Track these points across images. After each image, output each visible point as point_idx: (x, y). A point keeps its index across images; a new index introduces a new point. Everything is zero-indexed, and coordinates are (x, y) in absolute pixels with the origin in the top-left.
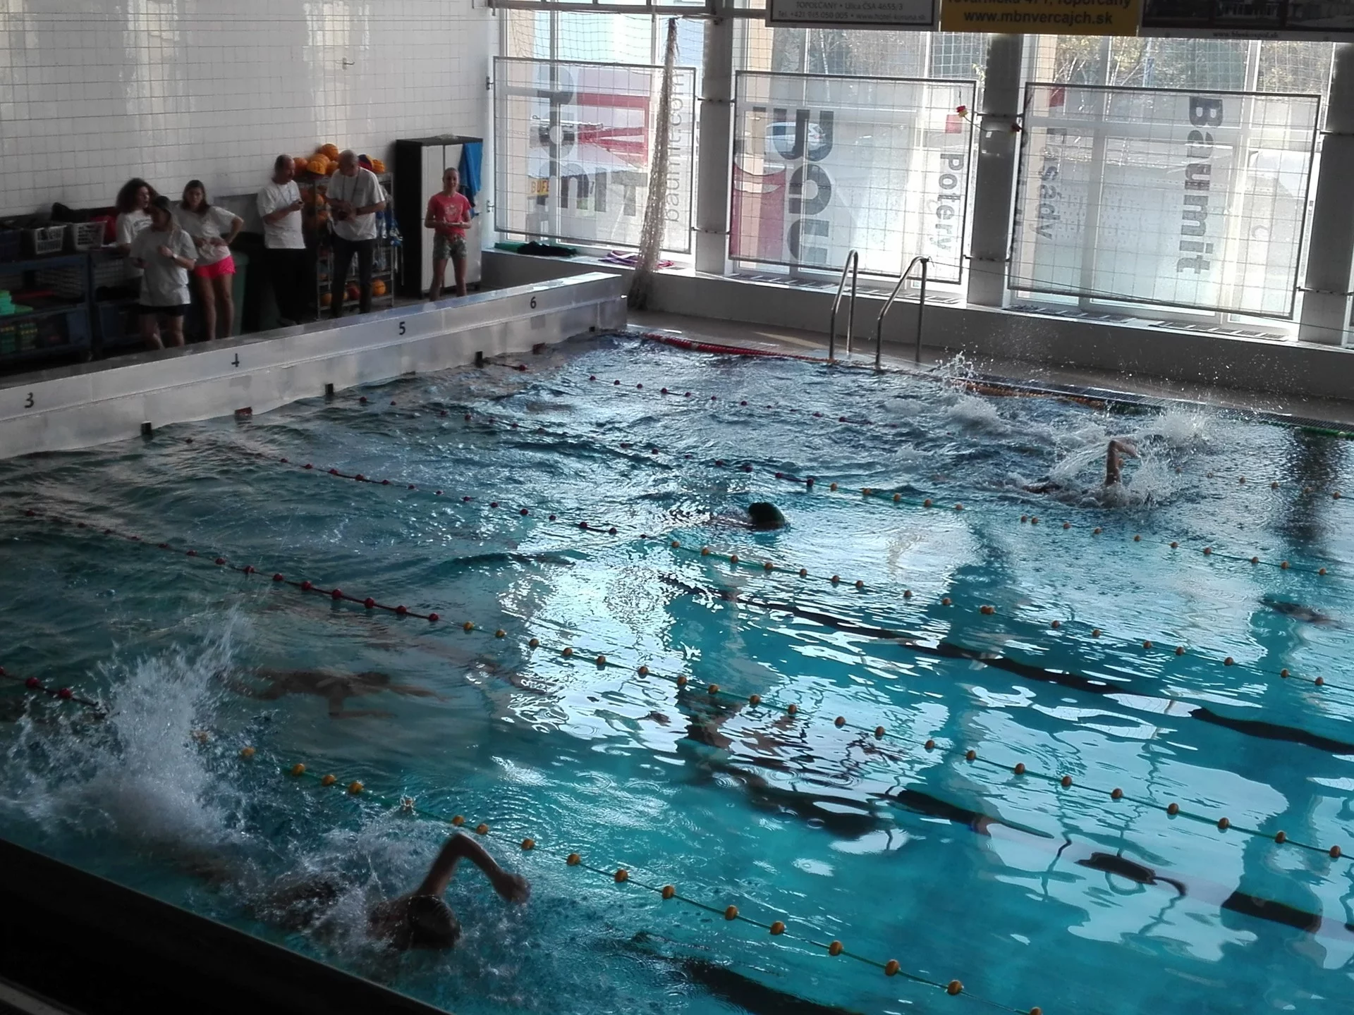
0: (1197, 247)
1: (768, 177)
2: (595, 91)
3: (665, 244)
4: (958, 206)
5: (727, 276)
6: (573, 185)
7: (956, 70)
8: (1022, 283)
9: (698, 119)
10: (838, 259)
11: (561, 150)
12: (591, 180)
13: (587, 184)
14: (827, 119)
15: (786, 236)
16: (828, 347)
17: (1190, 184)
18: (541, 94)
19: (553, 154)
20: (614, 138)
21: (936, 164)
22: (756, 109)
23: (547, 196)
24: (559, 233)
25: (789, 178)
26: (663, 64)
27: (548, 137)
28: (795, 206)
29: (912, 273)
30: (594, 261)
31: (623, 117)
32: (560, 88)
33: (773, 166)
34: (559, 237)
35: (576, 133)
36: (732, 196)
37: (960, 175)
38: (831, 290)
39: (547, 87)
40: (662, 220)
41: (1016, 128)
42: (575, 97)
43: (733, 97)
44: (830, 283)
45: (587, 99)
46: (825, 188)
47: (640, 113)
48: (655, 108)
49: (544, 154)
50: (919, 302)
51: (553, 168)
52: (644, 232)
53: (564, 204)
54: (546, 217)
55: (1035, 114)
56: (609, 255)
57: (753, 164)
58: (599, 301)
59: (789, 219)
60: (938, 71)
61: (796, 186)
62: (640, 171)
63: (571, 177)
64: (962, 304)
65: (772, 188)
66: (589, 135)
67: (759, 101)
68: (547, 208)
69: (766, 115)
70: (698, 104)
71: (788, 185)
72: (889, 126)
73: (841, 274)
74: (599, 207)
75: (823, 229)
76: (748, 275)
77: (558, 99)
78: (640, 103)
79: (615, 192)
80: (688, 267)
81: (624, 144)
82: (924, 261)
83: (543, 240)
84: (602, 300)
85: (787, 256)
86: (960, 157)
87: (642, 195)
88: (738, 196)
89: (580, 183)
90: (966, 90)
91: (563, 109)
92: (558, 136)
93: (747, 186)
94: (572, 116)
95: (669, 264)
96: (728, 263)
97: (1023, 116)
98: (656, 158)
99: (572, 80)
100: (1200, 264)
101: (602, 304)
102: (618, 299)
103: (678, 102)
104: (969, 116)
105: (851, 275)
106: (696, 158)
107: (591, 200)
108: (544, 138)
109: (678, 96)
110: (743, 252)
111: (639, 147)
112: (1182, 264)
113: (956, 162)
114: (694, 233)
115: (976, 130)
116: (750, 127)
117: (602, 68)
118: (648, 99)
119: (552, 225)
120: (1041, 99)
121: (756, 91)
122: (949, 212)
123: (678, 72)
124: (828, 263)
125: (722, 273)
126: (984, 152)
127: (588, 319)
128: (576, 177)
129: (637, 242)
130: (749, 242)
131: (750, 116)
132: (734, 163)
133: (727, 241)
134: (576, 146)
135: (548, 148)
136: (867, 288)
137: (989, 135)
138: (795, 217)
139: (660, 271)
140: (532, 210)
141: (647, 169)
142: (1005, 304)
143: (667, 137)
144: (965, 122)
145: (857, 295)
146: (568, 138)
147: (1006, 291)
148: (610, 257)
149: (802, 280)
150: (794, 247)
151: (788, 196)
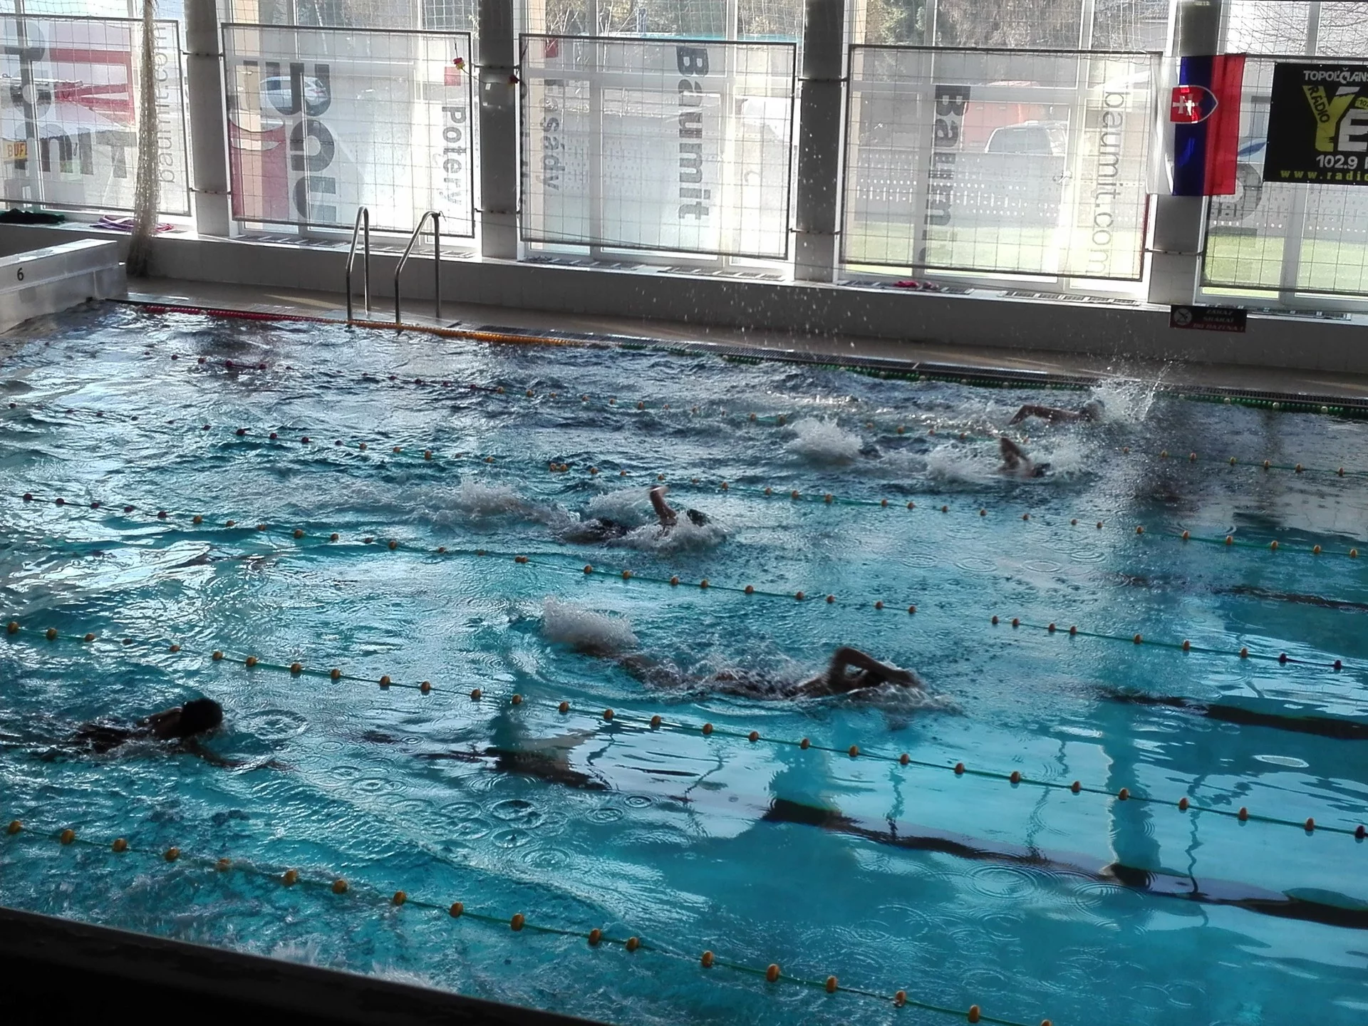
0: (696, 194)
1: (267, 134)
2: (70, 46)
3: (162, 207)
4: (464, 159)
5: (233, 237)
6: (55, 148)
7: (449, 21)
8: (534, 234)
9: (185, 74)
10: (348, 216)
11: (37, 110)
12: (74, 141)
13: (69, 145)
14: (323, 73)
15: (291, 195)
16: (346, 307)
17: (685, 132)
18: (9, 50)
19: (28, 112)
20: (95, 96)
21: (439, 119)
22: (247, 63)
23: (26, 160)
24: (42, 198)
25: (288, 134)
26: (141, 17)
27: (21, 96)
28: (298, 163)
29: (425, 228)
30: (86, 228)
31: (103, 74)
32: (30, 44)
33: (270, 122)
34: (43, 204)
35: (52, 91)
36: (230, 154)
37: (463, 127)
38: (344, 248)
39: (16, 44)
40: (156, 181)
41: (514, 80)
42: (47, 53)
43: (221, 51)
44: (342, 241)
45: (60, 55)
46: (328, 143)
47: (121, 69)
48: (137, 63)
49: (18, 115)
50: (434, 258)
51: (30, 129)
52: (138, 195)
53: (46, 168)
54: (27, 182)
55: (531, 65)
56: (102, 221)
57: (250, 120)
58: (94, 270)
59: (293, 176)
60: (431, 23)
61: (297, 142)
62: (127, 130)
63: (51, 138)
64: (478, 258)
65: (273, 145)
66: (67, 93)
67: (249, 54)
68: (27, 173)
69: (259, 69)
70: (184, 58)
71: (288, 142)
72: (387, 79)
73: (353, 232)
74: (86, 169)
75: (330, 186)
76: (255, 236)
77: (29, 56)
78: (121, 58)
79: (101, 153)
80: (190, 230)
81: (107, 103)
82: (436, 216)
83: (26, 207)
84: (98, 268)
85: (294, 215)
86: (462, 110)
87: (132, 155)
88: (236, 154)
89: (61, 145)
90: (462, 42)
91: (36, 66)
92: (32, 95)
93: (245, 144)
94: (47, 73)
95: (168, 228)
96: (233, 224)
97: (520, 67)
98: (143, 116)
99: (42, 35)
100: (700, 210)
101: (98, 273)
102: (116, 267)
103: (162, 56)
104: (467, 68)
105: (362, 233)
106: (187, 115)
107: (76, 163)
108: (17, 97)
109: (161, 51)
110: (248, 213)
111: (124, 105)
112: (684, 210)
113: (458, 115)
114: (192, 195)
115: (476, 82)
116: (242, 82)
117: (76, 22)
118: (129, 54)
119: (35, 191)
120: (536, 50)
121: (245, 44)
122: (456, 166)
123: (159, 25)
124: (338, 221)
125: (227, 235)
126: (485, 104)
127: (84, 289)
128: (56, 138)
129: (131, 205)
130: (253, 202)
131: (241, 70)
132: (228, 120)
133: (230, 201)
134: (53, 105)
135: (22, 108)
136: (381, 244)
137: (488, 87)
138: (300, 174)
139: (159, 235)
140: (11, 175)
141: (135, 127)
142: (520, 256)
143: (154, 94)
144: (463, 74)
145: (371, 253)
146: (44, 97)
147: (520, 244)
148: (103, 223)
149: (312, 239)
150: (302, 206)
151: (290, 153)
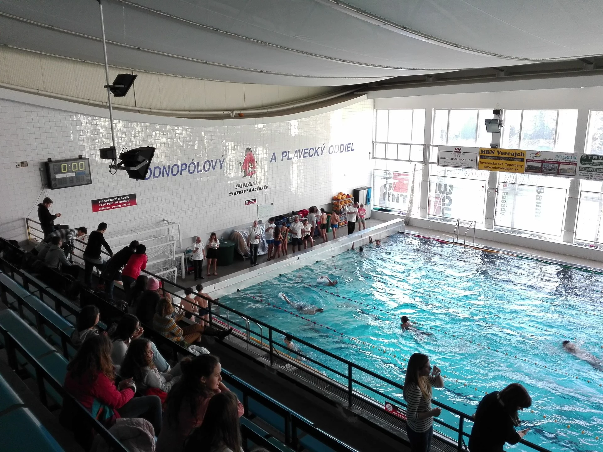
1: (436, 198)
5: (427, 218)
6: (391, 197)
8: (497, 224)
9: (421, 185)
12: (395, 196)
14: (451, 186)
15: (441, 211)
16: (453, 238)
17: (537, 206)
18: (384, 177)
19: (387, 190)
24: (387, 206)
25: (442, 198)
26: (413, 172)
28: (443, 204)
30: (396, 213)
34: (387, 208)
36: (429, 202)
40: (412, 205)
41: (496, 191)
42: (392, 178)
43: (429, 180)
44: (451, 222)
45: (395, 179)
46: (451, 201)
48: (411, 181)
49: (385, 190)
50: (474, 228)
52: (408, 209)
53: (389, 201)
54: (385, 203)
55: (500, 189)
58: (399, 226)
59: (442, 207)
61: (444, 200)
62: (407, 195)
64: (483, 229)
65: (438, 200)
67: (435, 182)
68: (385, 201)
71: (442, 200)
75: (449, 209)
76: (432, 219)
77: (388, 178)
79: (401, 199)
80: (418, 216)
83: (383, 208)
85: (441, 215)
86: (483, 197)
87: (408, 200)
89: (393, 197)
90: (484, 182)
92: (388, 186)
93: (432, 199)
94: (391, 182)
95: (413, 215)
96: (427, 216)
97: (497, 189)
98: (411, 192)
102: (403, 225)
103: (416, 181)
106: (420, 193)
107: (395, 200)
108: (385, 186)
111: (407, 189)
114: (419, 209)
115: (486, 191)
116: (433, 187)
120: (501, 185)
121: (434, 179)
123: (417, 174)
124: (451, 217)
126: (488, 196)
127: (397, 230)
130: (432, 212)
131: (433, 185)
132: (429, 194)
133: (427, 211)
137: (489, 192)
138: (444, 207)
139: (412, 217)
140: (382, 201)
141: (409, 194)
142: (493, 229)
143: (414, 188)
144: (484, 189)
147: (494, 226)
148: (400, 212)
149: (445, 220)
150: (443, 213)
151: (442, 202)
